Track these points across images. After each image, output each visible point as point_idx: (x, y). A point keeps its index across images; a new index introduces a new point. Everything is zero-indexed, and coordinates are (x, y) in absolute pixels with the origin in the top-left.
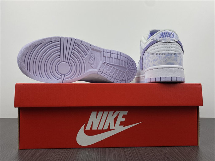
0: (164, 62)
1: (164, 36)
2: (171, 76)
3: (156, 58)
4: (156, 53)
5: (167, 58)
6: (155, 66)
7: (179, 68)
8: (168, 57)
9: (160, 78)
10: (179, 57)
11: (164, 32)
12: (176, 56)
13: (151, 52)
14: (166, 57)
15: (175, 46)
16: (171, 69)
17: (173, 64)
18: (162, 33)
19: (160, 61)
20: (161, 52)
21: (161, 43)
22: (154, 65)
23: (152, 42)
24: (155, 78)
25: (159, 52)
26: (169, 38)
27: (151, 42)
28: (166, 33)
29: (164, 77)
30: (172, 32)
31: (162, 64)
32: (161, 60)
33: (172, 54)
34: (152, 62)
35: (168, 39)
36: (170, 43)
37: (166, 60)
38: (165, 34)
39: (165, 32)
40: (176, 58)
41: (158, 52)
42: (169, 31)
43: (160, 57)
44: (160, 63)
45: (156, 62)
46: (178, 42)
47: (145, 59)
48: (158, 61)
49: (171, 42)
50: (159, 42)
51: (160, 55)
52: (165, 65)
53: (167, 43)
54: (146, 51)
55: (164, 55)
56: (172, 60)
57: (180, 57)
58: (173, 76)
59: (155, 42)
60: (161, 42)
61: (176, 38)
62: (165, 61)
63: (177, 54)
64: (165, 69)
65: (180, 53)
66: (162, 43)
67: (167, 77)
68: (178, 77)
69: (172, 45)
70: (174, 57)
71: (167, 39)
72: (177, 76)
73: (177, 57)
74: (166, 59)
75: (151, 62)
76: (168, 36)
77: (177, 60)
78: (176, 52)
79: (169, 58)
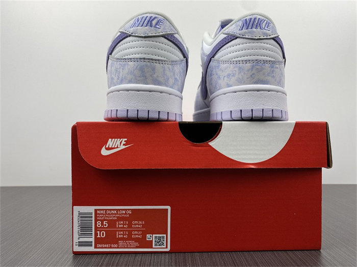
0: (247, 78)
1: (248, 26)
2: (261, 107)
3: (232, 71)
4: (234, 59)
5: (254, 71)
6: (231, 86)
7: (278, 92)
8: (257, 69)
9: (241, 111)
10: (279, 70)
11: (248, 18)
12: (272, 67)
13: (224, 58)
14: (252, 68)
15: (271, 46)
16: (262, 92)
17: (267, 84)
18: (246, 20)
19: (241, 77)
20: (243, 58)
21: (242, 39)
22: (229, 86)
23: (225, 38)
24: (231, 111)
25: (239, 59)
26: (259, 29)
27: (223, 40)
28: (253, 20)
29: (248, 108)
30: (264, 18)
31: (245, 83)
32: (242, 74)
33: (265, 62)
34: (226, 78)
35: (257, 33)
36: (261, 41)
37: (253, 74)
38: (251, 23)
39: (251, 19)
40: (273, 71)
41: (236, 59)
42: (258, 17)
43: (240, 68)
44: (241, 82)
45: (233, 79)
46: (276, 40)
47: (211, 74)
48: (237, 76)
49: (262, 37)
50: (240, 37)
51: (241, 65)
52: (250, 84)
53: (255, 39)
54: (213, 57)
55: (249, 65)
56: (264, 74)
57: (281, 70)
58: (265, 107)
59: (231, 38)
60: (244, 38)
61: (272, 32)
62: (251, 76)
63: (273, 62)
64: (250, 92)
65: (280, 62)
66: (245, 41)
67: (254, 108)
68: (276, 110)
69: (265, 45)
70: (269, 69)
71: (254, 32)
72: (273, 108)
73: (275, 69)
74: (252, 72)
75: (222, 79)
76: (257, 26)
77: (274, 75)
78: (272, 59)
79: (259, 71)
